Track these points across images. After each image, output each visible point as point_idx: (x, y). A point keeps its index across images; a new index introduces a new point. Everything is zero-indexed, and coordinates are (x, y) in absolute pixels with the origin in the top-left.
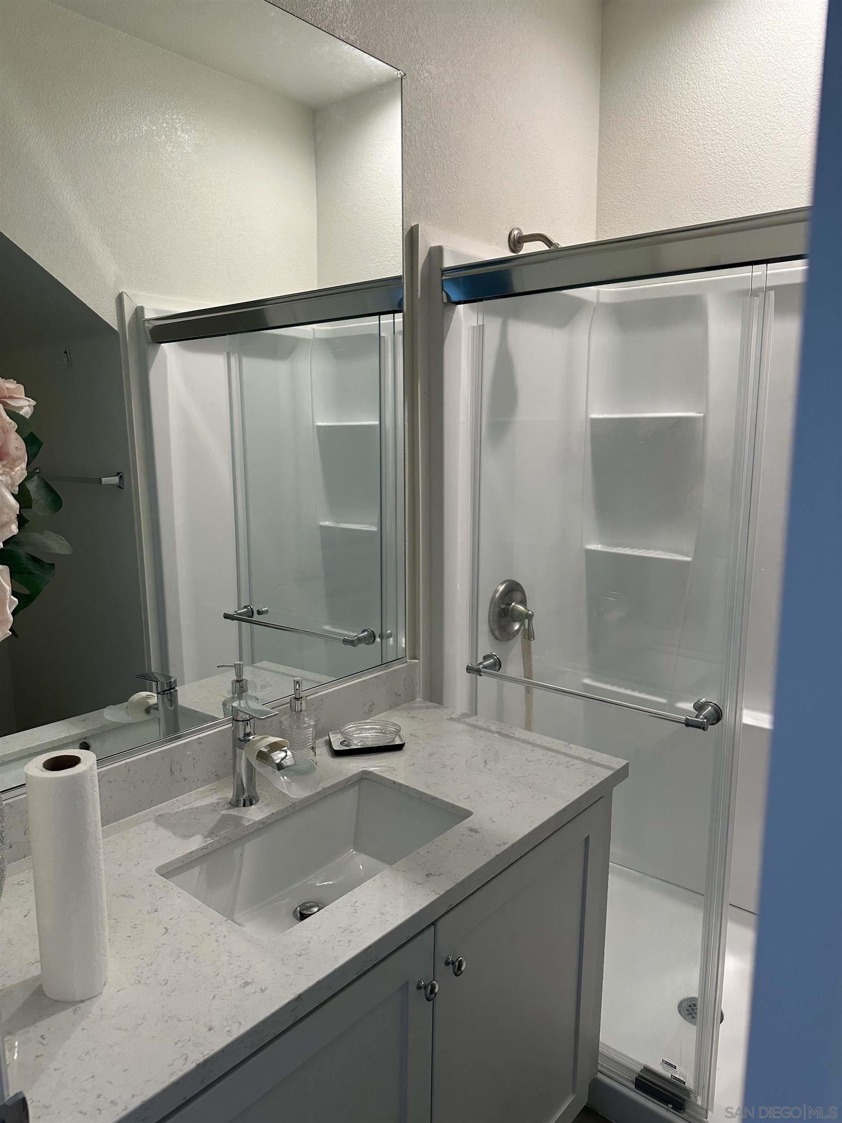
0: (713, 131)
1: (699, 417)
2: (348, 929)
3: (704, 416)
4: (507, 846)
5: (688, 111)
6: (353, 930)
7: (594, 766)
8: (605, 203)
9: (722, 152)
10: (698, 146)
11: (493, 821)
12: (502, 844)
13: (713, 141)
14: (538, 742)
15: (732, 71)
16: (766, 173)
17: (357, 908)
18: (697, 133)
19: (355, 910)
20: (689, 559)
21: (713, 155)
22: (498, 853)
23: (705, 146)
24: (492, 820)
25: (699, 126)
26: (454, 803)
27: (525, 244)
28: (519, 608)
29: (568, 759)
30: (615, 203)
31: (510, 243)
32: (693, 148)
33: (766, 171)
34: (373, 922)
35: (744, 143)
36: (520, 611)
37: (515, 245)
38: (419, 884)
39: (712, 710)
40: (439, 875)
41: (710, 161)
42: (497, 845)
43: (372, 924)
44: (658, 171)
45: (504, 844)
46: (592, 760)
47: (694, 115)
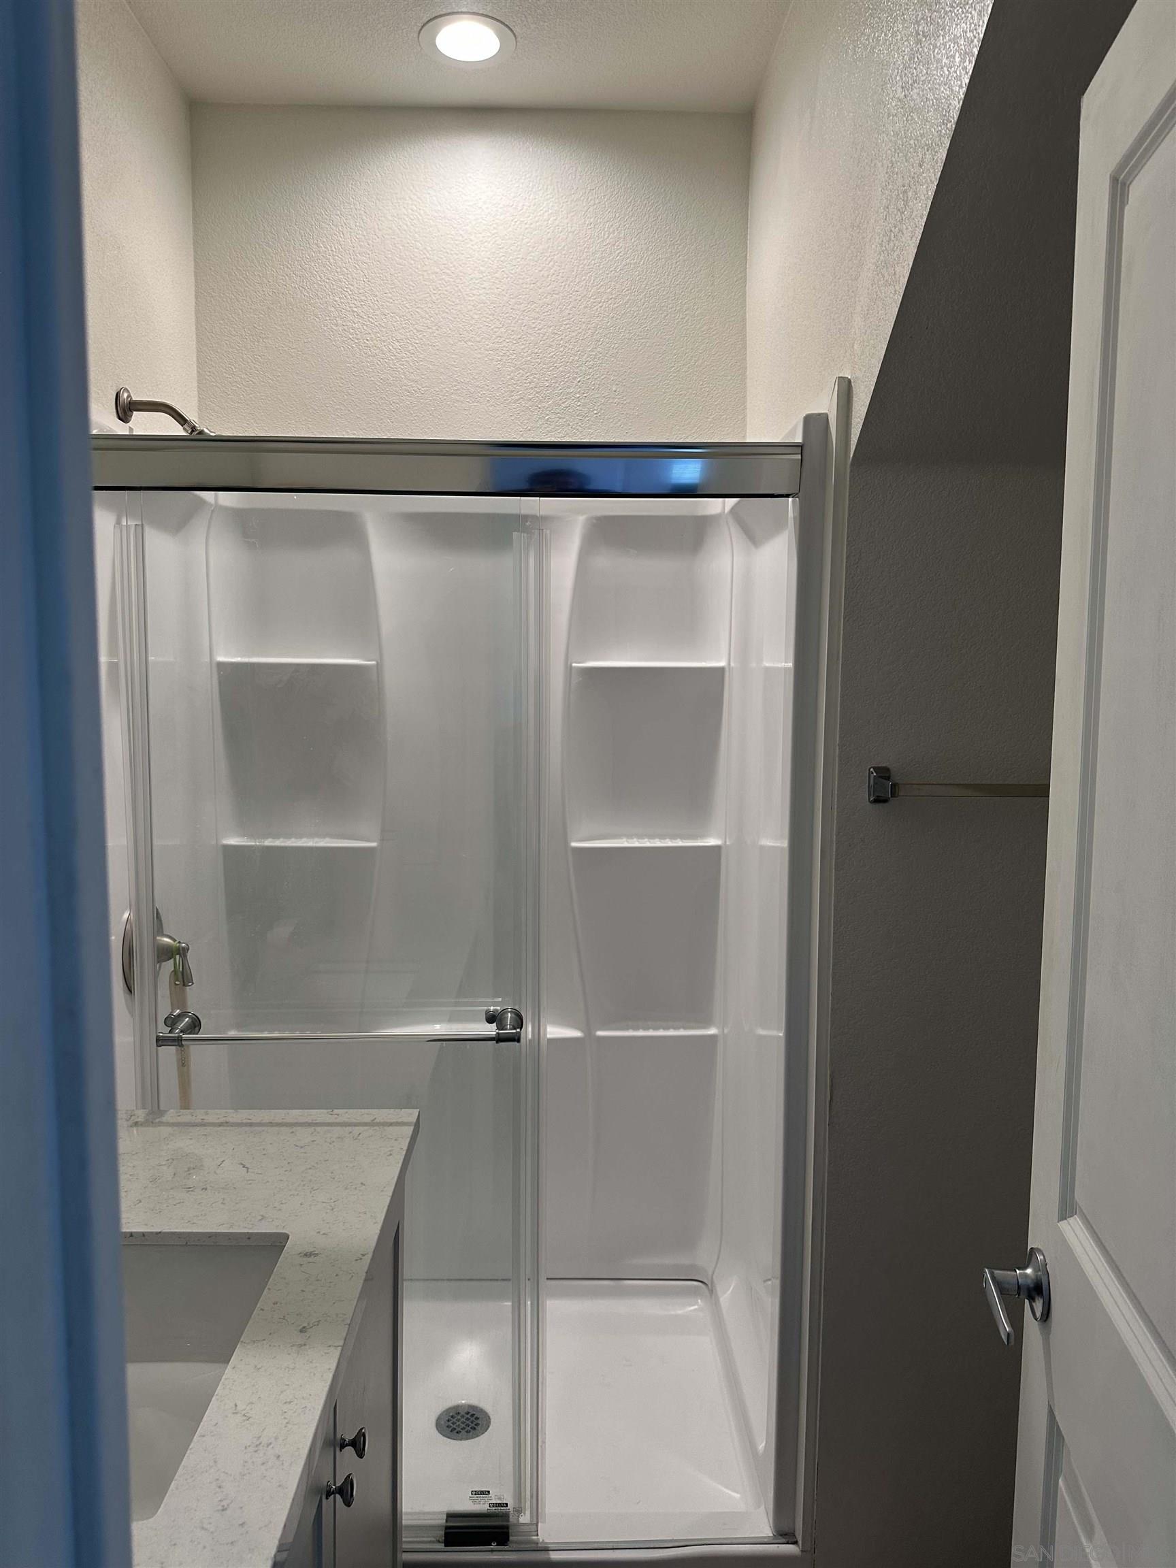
0: (353, 311)
1: (373, 665)
2: (260, 1443)
3: (378, 663)
4: (370, 1256)
5: (319, 279)
6: (270, 1441)
7: (386, 1128)
8: (210, 372)
9: (367, 340)
10: (336, 325)
11: (324, 1234)
12: (361, 1256)
13: (355, 323)
14: (289, 1120)
15: (373, 246)
16: (423, 377)
17: (245, 1412)
18: (333, 309)
19: (244, 1415)
20: (374, 844)
21: (356, 341)
22: (366, 1269)
23: (345, 327)
24: (321, 1233)
25: (335, 301)
26: (250, 1231)
27: (134, 412)
28: (164, 941)
29: (350, 1129)
30: (225, 374)
31: (119, 408)
32: (329, 326)
33: (423, 375)
34: (285, 1418)
35: (394, 335)
36: (167, 945)
37: (125, 413)
38: (301, 1346)
39: (513, 1015)
40: (318, 1325)
41: (353, 347)
42: (357, 1260)
43: (286, 1421)
44: (284, 344)
45: (363, 1255)
46: (375, 1121)
47: (328, 286)
